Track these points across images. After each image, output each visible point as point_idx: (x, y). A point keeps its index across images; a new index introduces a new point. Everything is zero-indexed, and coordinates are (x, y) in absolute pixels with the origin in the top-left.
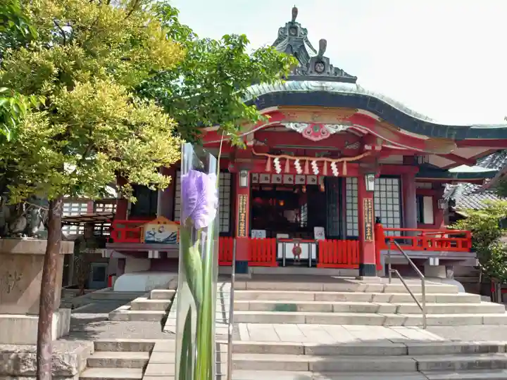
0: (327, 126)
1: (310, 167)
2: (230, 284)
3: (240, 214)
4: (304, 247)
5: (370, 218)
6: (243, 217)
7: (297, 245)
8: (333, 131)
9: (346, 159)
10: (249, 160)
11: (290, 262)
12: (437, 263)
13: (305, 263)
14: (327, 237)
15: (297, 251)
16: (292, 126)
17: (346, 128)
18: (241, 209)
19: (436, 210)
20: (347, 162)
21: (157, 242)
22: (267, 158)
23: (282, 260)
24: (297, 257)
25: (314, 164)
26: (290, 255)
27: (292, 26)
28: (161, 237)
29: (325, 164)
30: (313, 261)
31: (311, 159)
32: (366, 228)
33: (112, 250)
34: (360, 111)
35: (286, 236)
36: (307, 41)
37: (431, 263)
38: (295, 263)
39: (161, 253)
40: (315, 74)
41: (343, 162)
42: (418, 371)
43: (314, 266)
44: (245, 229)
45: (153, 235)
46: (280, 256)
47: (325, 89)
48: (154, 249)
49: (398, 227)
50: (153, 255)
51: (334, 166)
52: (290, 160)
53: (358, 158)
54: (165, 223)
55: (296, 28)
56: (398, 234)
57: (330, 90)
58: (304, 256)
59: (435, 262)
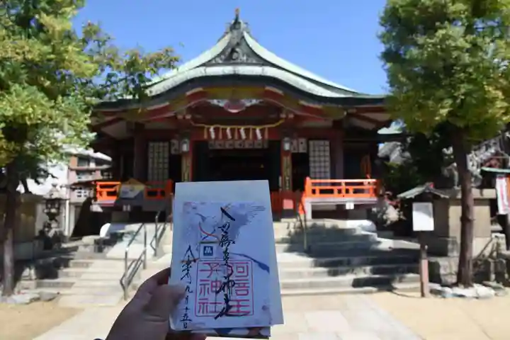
0: (243, 101)
1: (239, 133)
3: (184, 173)
5: (288, 172)
8: (248, 104)
9: (267, 126)
10: (189, 131)
12: (352, 207)
16: (215, 102)
17: (258, 101)
18: (185, 169)
20: (268, 128)
21: (129, 199)
22: (203, 128)
25: (242, 131)
28: (132, 195)
29: (251, 131)
31: (239, 127)
32: (285, 181)
33: (97, 206)
34: (268, 88)
37: (348, 207)
39: (132, 207)
40: (231, 61)
41: (265, 128)
47: (237, 73)
48: (127, 205)
50: (127, 208)
51: (258, 132)
52: (223, 129)
53: (275, 125)
57: (240, 73)
59: (350, 206)
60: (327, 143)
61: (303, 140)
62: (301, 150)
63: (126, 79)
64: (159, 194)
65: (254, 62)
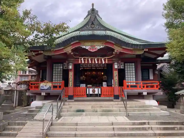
0: (96, 46)
1: (95, 61)
2: (57, 103)
3: (70, 79)
4: (96, 90)
5: (117, 78)
6: (71, 80)
7: (94, 89)
8: (99, 48)
9: (107, 57)
10: (72, 60)
11: (91, 95)
12: (146, 94)
13: (96, 95)
14: (108, 86)
15: (94, 91)
16: (84, 47)
17: (103, 46)
18: (70, 77)
19: (154, 74)
20: (107, 58)
21: (45, 90)
22: (79, 58)
23: (88, 94)
24: (94, 93)
25: (96, 60)
26: (91, 93)
27: (93, 10)
28: (46, 88)
29: (100, 60)
30: (99, 94)
31: (95, 58)
32: (115, 82)
33: (29, 93)
34: (108, 41)
35: (91, 86)
36: (98, 15)
37: (144, 94)
38: (93, 96)
39: (46, 93)
40: (91, 29)
41: (106, 58)
42: (114, 130)
43: (100, 96)
44: (72, 84)
45: (43, 87)
46: (88, 93)
47: (94, 34)
48: (43, 92)
49: (134, 81)
50: (43, 94)
51: (103, 60)
52: (87, 59)
53: (111, 57)
54: (47, 83)
55: (94, 10)
56: (134, 84)
57: (96, 34)
58: (96, 93)
59: (145, 93)
60: (133, 64)
61: (123, 63)
62: (122, 68)
63: (44, 37)
64: (58, 87)
65: (102, 29)
